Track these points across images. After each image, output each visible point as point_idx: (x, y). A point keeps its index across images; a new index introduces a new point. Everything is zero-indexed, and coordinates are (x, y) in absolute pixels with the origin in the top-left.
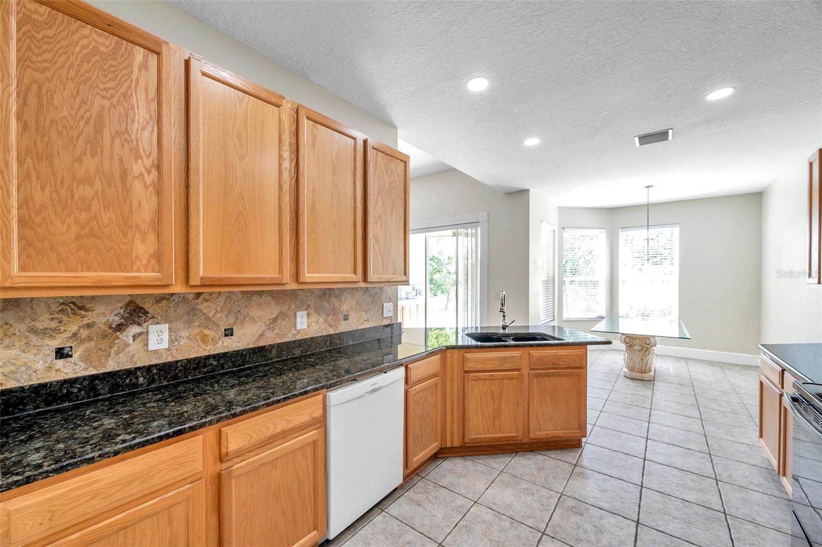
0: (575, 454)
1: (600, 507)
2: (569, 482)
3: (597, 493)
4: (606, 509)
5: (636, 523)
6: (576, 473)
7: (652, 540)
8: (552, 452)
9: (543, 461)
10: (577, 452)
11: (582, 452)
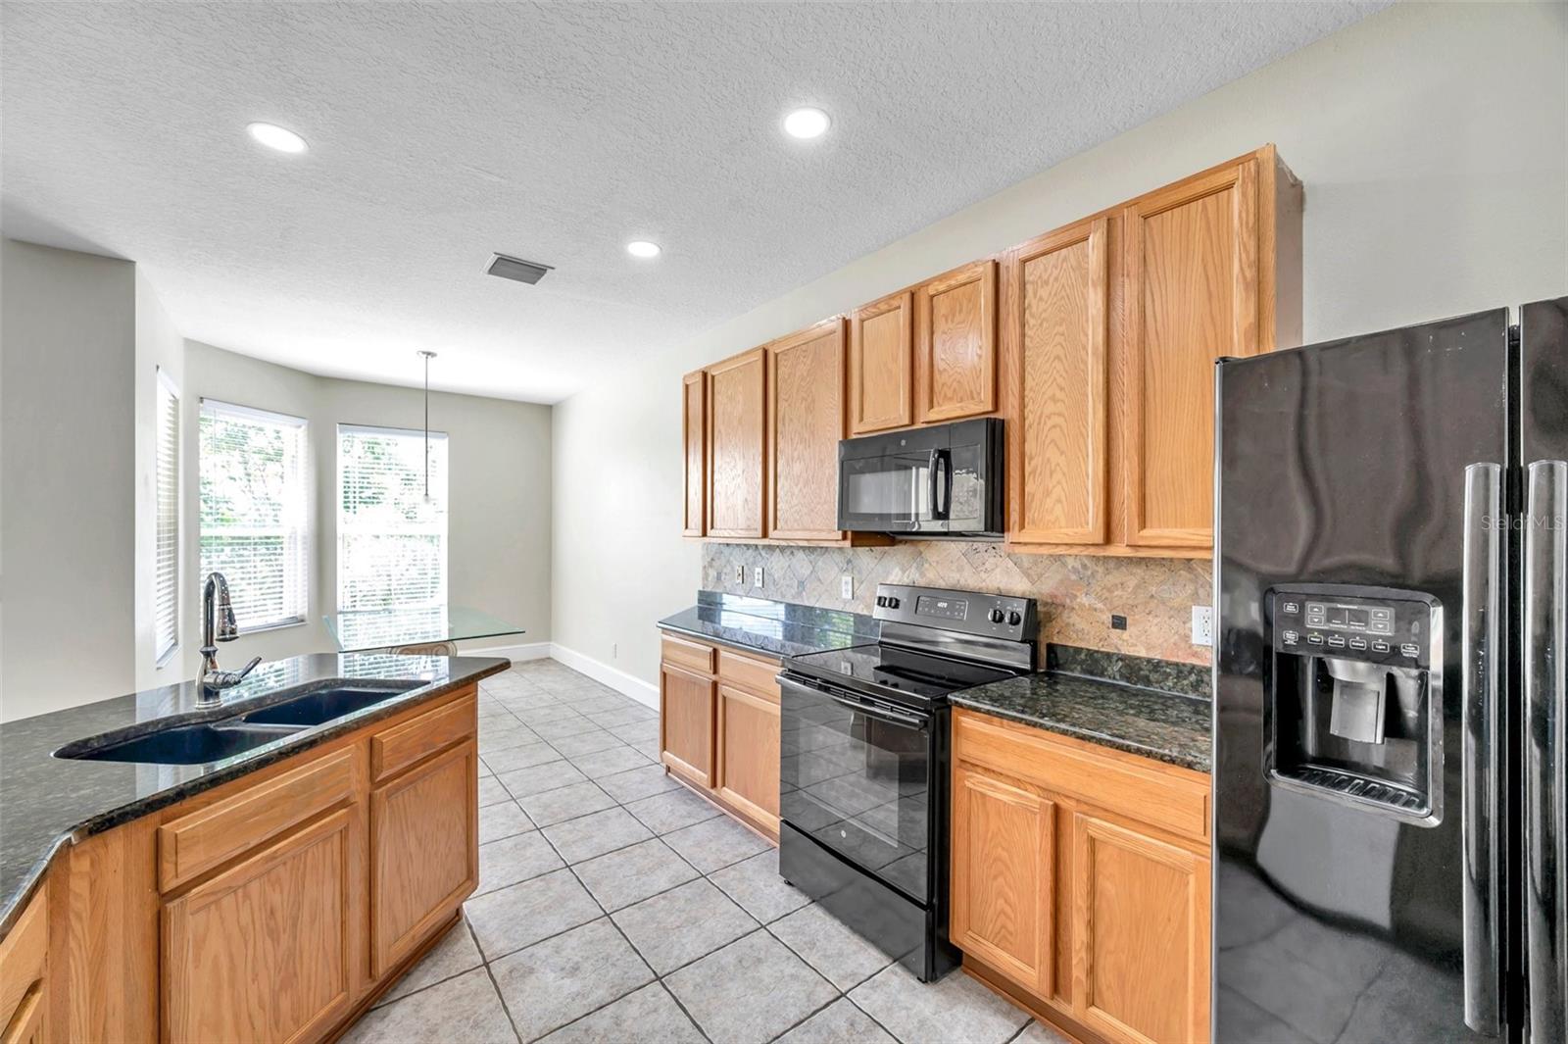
0: (463, 941)
1: (597, 1006)
2: (511, 1009)
3: (571, 985)
4: (610, 1000)
5: (658, 982)
6: (504, 978)
7: (695, 987)
8: (417, 974)
9: (416, 1011)
10: (463, 935)
11: (470, 927)
